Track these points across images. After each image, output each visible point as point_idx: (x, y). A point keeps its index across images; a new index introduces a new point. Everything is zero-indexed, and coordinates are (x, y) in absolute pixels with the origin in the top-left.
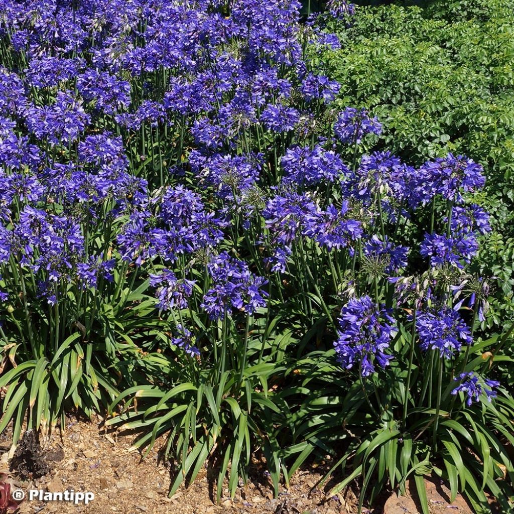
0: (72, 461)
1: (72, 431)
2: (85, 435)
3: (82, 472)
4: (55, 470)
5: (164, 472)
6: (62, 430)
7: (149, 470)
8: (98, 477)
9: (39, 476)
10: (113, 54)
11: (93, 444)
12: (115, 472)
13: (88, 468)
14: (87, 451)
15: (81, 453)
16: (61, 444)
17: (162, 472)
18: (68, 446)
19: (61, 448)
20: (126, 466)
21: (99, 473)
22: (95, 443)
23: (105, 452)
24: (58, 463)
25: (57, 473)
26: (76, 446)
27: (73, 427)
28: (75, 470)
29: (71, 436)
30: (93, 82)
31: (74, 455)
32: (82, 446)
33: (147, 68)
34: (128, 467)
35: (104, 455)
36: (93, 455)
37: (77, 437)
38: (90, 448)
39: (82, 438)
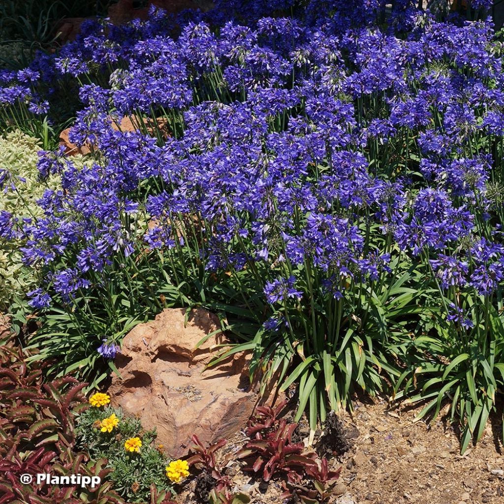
0: (367, 436)
1: (359, 412)
2: (371, 413)
3: (379, 444)
4: (355, 446)
5: (450, 436)
6: (352, 412)
7: (436, 435)
8: (394, 446)
9: (342, 453)
10: (332, 81)
11: (380, 420)
12: (408, 441)
13: (384, 440)
14: (378, 427)
15: (373, 429)
16: (353, 424)
17: (448, 436)
18: (360, 425)
19: (354, 426)
20: (415, 435)
21: (394, 443)
22: (383, 420)
23: (393, 425)
24: (356, 440)
25: (358, 448)
26: (367, 424)
27: (360, 409)
28: (372, 443)
29: (360, 416)
30: (321, 106)
31: (367, 431)
32: (371, 423)
33: (367, 90)
34: (417, 435)
35: (393, 428)
36: (384, 429)
37: (365, 416)
38: (380, 424)
39: (370, 417)
